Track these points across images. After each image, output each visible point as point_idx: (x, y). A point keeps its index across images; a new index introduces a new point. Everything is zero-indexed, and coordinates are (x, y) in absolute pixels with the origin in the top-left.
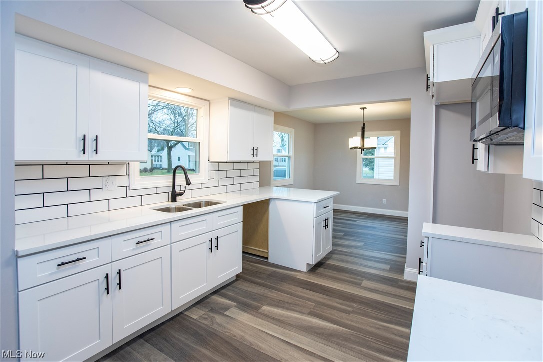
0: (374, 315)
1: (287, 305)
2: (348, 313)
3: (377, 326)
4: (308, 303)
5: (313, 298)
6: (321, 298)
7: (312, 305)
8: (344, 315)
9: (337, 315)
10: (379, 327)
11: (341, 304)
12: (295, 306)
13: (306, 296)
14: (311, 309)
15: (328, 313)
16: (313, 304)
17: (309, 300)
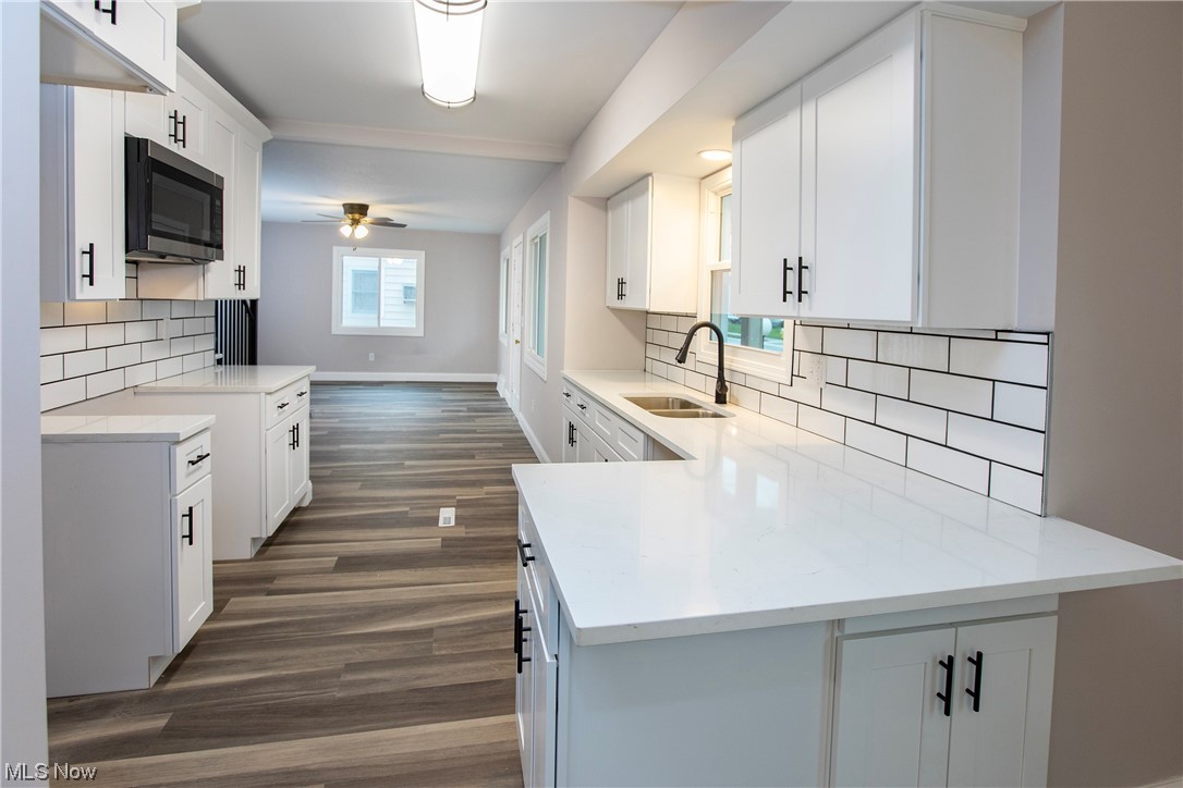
0: (288, 687)
1: (486, 627)
2: (351, 667)
3: (282, 663)
4: (450, 651)
5: (452, 667)
6: (432, 676)
7: (440, 649)
8: (358, 658)
9: (375, 652)
10: (276, 664)
11: (374, 681)
12: (471, 633)
13: (469, 665)
14: (436, 641)
15: (395, 649)
16: (437, 653)
17: (454, 659)
